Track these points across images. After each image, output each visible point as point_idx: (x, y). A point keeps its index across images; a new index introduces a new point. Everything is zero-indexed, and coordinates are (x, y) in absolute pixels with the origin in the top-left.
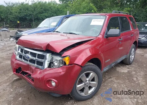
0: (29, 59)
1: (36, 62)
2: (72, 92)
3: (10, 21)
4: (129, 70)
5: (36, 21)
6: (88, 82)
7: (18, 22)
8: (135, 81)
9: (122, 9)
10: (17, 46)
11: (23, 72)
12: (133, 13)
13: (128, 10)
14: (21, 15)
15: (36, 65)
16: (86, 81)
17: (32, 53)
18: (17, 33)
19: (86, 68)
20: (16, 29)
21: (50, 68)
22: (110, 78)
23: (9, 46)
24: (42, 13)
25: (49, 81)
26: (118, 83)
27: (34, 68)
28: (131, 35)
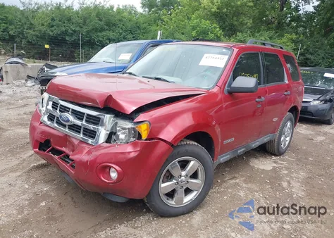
0: (69, 124)
1: (82, 130)
2: (149, 195)
3: (29, 42)
4: (275, 165)
5: (87, 48)
6: (183, 178)
7: (47, 46)
8: (284, 189)
9: (279, 36)
10: (46, 95)
11: (53, 149)
12: (303, 46)
13: (292, 39)
14: (52, 32)
15: (81, 135)
16: (181, 176)
17: (75, 113)
18: (43, 69)
19: (182, 149)
20: (40, 62)
21: (110, 143)
22: (234, 178)
23: (25, 98)
24: (102, 30)
25: (105, 169)
26: (249, 189)
27: (76, 142)
28: (285, 93)
